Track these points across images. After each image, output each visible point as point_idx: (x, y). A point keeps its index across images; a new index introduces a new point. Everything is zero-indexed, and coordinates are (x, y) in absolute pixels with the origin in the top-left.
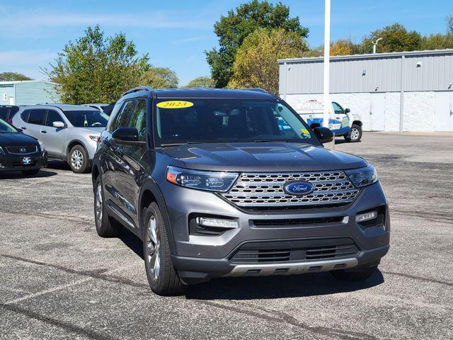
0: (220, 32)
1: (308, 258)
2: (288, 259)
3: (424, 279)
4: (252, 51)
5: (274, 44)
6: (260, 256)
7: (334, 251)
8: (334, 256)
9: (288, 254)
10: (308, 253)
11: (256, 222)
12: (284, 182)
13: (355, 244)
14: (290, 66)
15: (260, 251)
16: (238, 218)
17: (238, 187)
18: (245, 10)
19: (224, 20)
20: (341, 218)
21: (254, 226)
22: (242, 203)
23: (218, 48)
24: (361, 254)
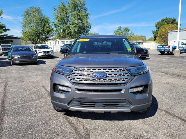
0: (156, 26)
1: (104, 107)
2: (95, 106)
3: (175, 116)
4: (163, 30)
5: (169, 28)
6: (81, 104)
7: (118, 105)
8: (118, 107)
9: (95, 104)
10: (104, 105)
11: (79, 90)
12: (93, 72)
13: (128, 102)
14: (171, 33)
15: (81, 102)
16: (71, 87)
17: (73, 73)
18: (163, 20)
19: (157, 23)
20: (121, 90)
21: (78, 91)
22: (73, 81)
23: (156, 30)
24: (132, 107)
